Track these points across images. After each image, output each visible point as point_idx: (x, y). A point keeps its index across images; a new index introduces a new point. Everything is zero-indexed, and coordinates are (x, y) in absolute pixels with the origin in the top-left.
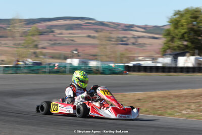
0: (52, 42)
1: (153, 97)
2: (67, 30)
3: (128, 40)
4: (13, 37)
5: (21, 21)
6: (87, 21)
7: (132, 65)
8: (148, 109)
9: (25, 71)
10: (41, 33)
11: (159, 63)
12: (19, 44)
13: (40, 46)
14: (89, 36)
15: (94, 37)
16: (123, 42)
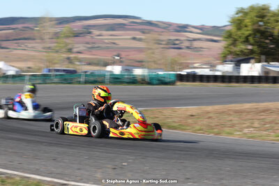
0: (90, 46)
1: (208, 112)
2: (107, 30)
3: (181, 43)
4: (42, 39)
5: (51, 19)
6: (131, 20)
7: (185, 73)
8: (202, 127)
9: (56, 80)
10: (77, 35)
11: (218, 71)
12: (49, 48)
13: (75, 50)
14: (134, 39)
15: (140, 40)
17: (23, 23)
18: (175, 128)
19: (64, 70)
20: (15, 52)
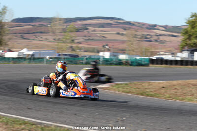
0: (87, 38)
1: (174, 85)
2: (99, 27)
3: (151, 37)
4: (54, 33)
5: (60, 19)
6: (116, 21)
7: (155, 59)
8: (171, 95)
10: (78, 31)
11: (178, 57)
12: (59, 39)
13: (76, 41)
14: (118, 34)
15: (122, 35)
16: (147, 39)
17: (40, 22)
18: (152, 96)
19: (70, 55)
20: (34, 42)
